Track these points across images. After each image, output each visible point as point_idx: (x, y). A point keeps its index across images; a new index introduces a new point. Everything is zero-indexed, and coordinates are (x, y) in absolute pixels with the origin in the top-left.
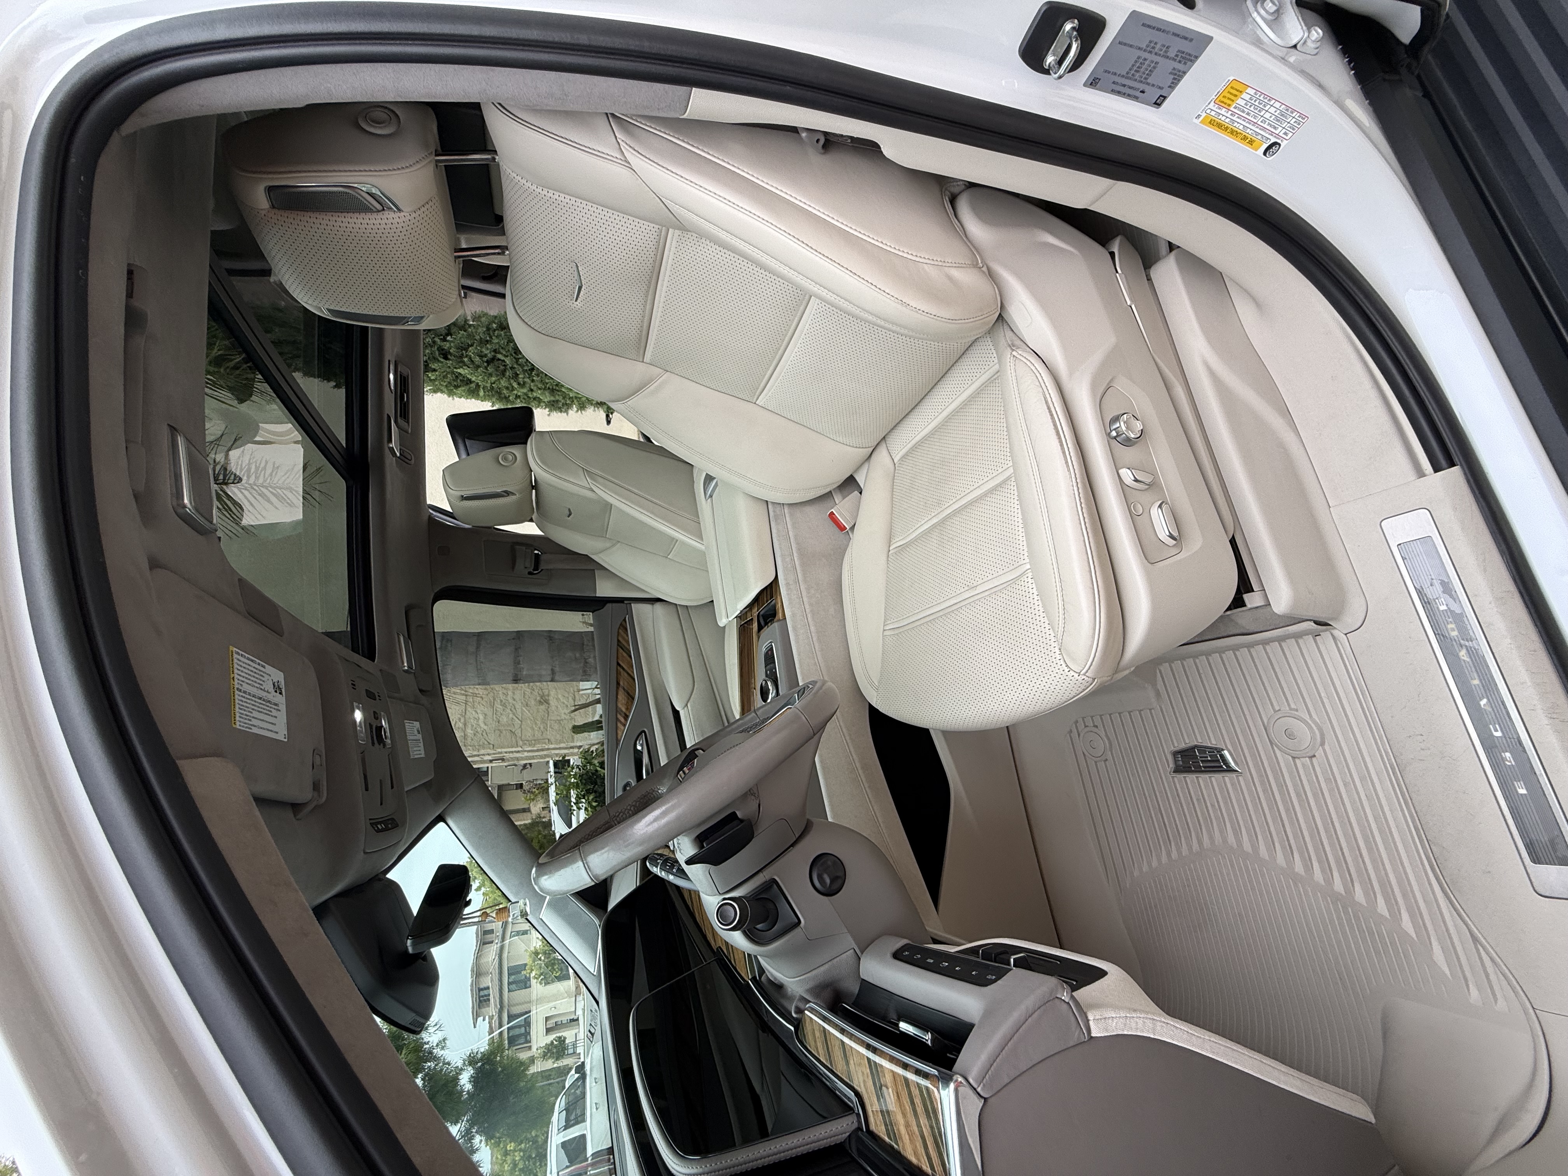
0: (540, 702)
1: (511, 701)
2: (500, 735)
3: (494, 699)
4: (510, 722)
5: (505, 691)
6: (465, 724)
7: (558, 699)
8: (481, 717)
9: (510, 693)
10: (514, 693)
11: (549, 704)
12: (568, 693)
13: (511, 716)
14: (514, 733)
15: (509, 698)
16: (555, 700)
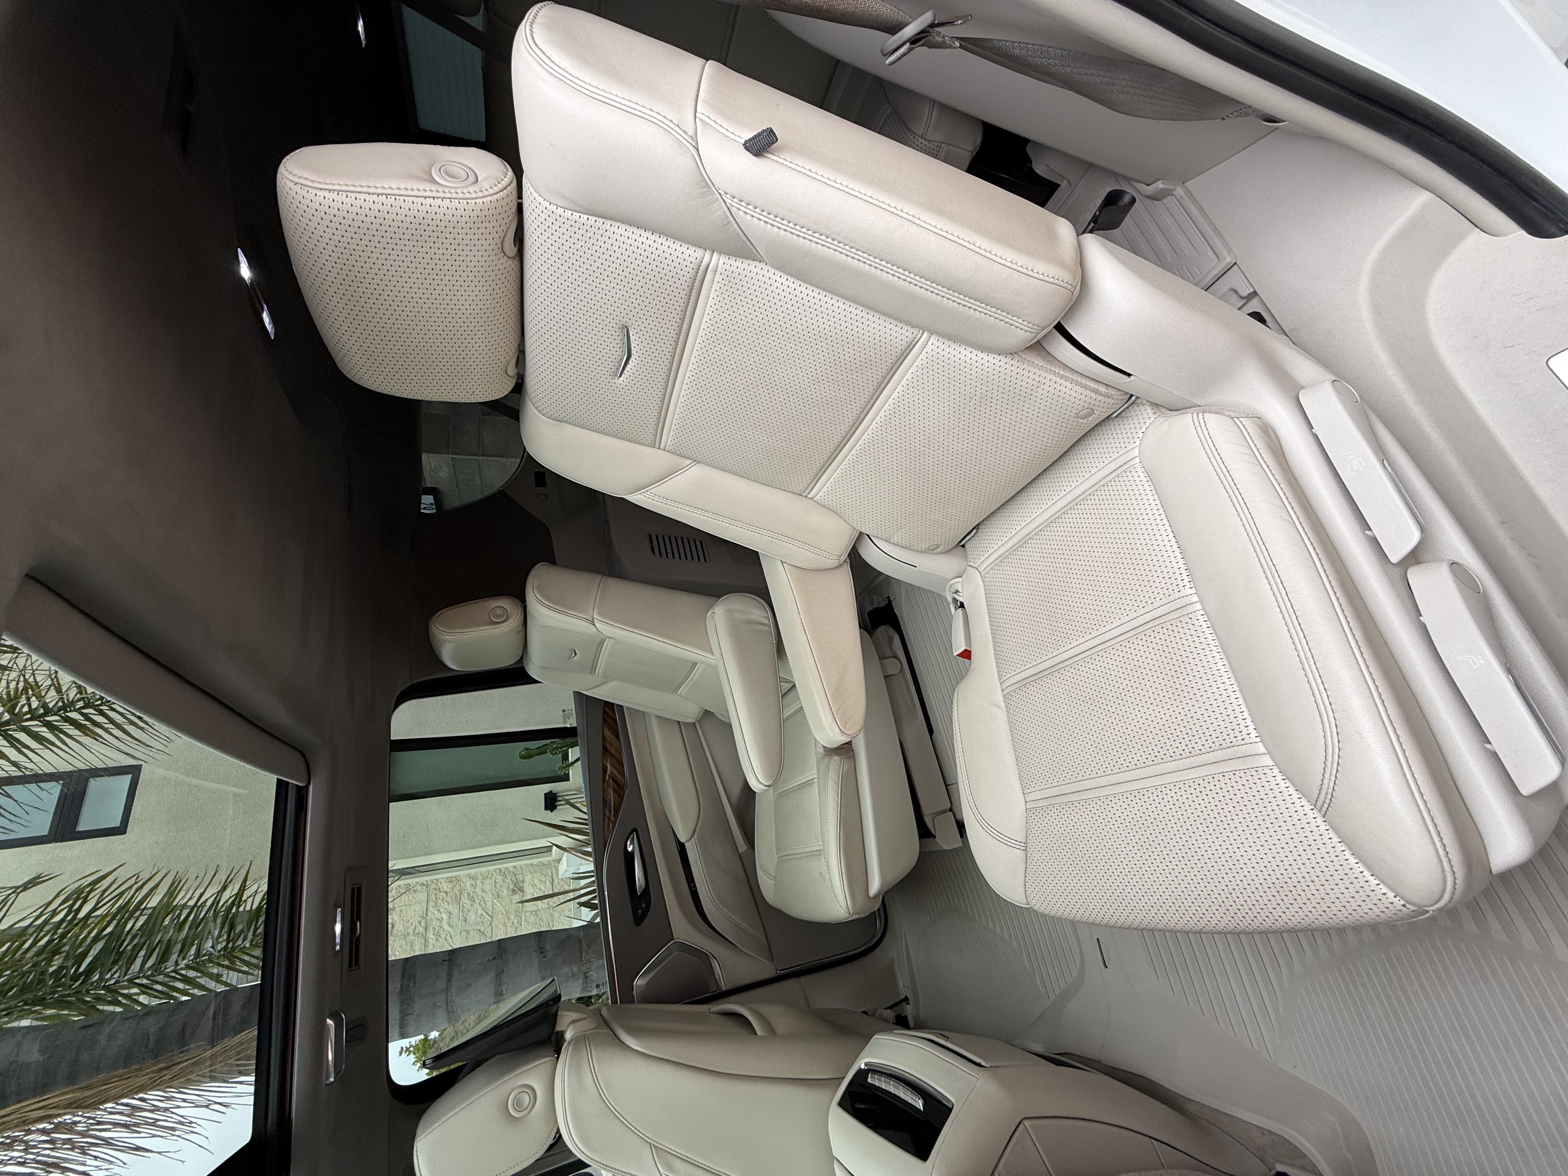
0: (513, 890)
1: (480, 893)
2: (467, 938)
3: (461, 893)
4: (479, 919)
5: (473, 882)
6: (426, 928)
7: (534, 885)
8: (445, 917)
9: (479, 883)
10: (483, 883)
11: (523, 892)
12: (546, 876)
13: (480, 911)
14: (483, 933)
15: (478, 890)
16: (530, 887)
